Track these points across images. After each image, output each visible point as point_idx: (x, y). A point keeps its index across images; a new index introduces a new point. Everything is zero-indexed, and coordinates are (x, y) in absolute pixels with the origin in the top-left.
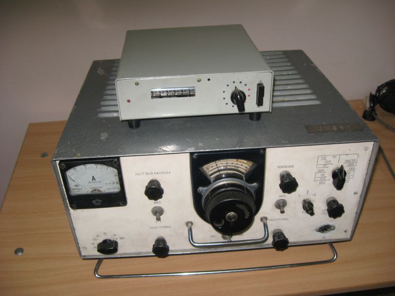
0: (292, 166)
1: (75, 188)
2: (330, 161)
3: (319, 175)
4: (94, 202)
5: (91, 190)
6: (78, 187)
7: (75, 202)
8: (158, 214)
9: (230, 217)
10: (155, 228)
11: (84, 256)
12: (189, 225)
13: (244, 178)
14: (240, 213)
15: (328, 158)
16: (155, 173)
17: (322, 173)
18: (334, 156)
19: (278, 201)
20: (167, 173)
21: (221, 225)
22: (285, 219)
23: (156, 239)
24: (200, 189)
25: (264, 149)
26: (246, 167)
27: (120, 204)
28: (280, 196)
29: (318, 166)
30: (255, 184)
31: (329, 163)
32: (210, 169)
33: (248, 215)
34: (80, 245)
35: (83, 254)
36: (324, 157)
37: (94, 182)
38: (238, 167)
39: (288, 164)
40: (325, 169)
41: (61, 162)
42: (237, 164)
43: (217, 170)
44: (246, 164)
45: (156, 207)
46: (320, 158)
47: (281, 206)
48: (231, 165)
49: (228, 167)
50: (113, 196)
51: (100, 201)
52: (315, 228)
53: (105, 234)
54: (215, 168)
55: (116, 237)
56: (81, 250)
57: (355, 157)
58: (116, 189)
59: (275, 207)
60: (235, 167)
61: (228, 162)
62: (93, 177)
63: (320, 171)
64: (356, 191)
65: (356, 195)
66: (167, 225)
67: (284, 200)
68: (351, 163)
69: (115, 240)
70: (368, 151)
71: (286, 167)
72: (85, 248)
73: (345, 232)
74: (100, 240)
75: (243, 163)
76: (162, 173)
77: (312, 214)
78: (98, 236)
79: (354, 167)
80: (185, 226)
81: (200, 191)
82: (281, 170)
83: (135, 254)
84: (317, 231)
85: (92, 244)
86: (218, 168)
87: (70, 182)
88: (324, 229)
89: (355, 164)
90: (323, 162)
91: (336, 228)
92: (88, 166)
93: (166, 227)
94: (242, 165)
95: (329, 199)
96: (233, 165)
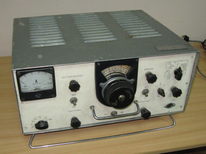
0: (152, 69)
1: (24, 88)
2: (173, 65)
3: (167, 73)
4: (36, 96)
5: (34, 89)
6: (26, 87)
7: (24, 96)
8: (74, 102)
9: (121, 98)
10: (71, 111)
11: (25, 133)
12: (92, 108)
13: (126, 77)
14: (127, 95)
15: (172, 63)
16: (74, 76)
17: (169, 72)
18: (175, 62)
19: (144, 90)
20: (81, 76)
21: (116, 103)
22: (147, 101)
23: (71, 118)
24: (101, 84)
25: (138, 59)
26: (126, 71)
27: (52, 96)
28: (145, 87)
29: (167, 68)
30: (132, 80)
31: (172, 66)
32: (106, 73)
33: (131, 97)
34: (23, 126)
35: (24, 132)
36: (170, 63)
37: (36, 84)
38: (121, 71)
39: (150, 67)
40: (170, 70)
41: (17, 71)
42: (121, 69)
43: (109, 73)
44: (126, 69)
45: (73, 98)
46: (168, 63)
47: (145, 93)
48: (118, 70)
49: (116, 71)
50: (49, 91)
51: (40, 95)
52: (164, 105)
53: (40, 117)
54: (108, 72)
55: (47, 119)
56: (24, 129)
57: (186, 62)
58: (50, 87)
59: (142, 94)
60: (120, 71)
61: (116, 68)
62: (36, 80)
63: (167, 71)
64: (187, 82)
65: (187, 85)
66: (79, 109)
67: (147, 89)
68: (185, 65)
69: (46, 121)
70: (193, 58)
71: (149, 69)
72: (26, 128)
73: (181, 107)
74: (37, 122)
75: (125, 68)
76: (78, 76)
77: (164, 96)
78: (35, 119)
79: (186, 68)
80: (90, 109)
81: (101, 85)
82: (146, 72)
83: (58, 129)
84: (165, 107)
85: (31, 124)
86: (110, 72)
87: (21, 84)
88: (170, 106)
89: (186, 66)
90: (169, 66)
91: (176, 105)
92: (34, 73)
93: (78, 110)
94: (124, 70)
95: (172, 87)
96: (119, 70)
